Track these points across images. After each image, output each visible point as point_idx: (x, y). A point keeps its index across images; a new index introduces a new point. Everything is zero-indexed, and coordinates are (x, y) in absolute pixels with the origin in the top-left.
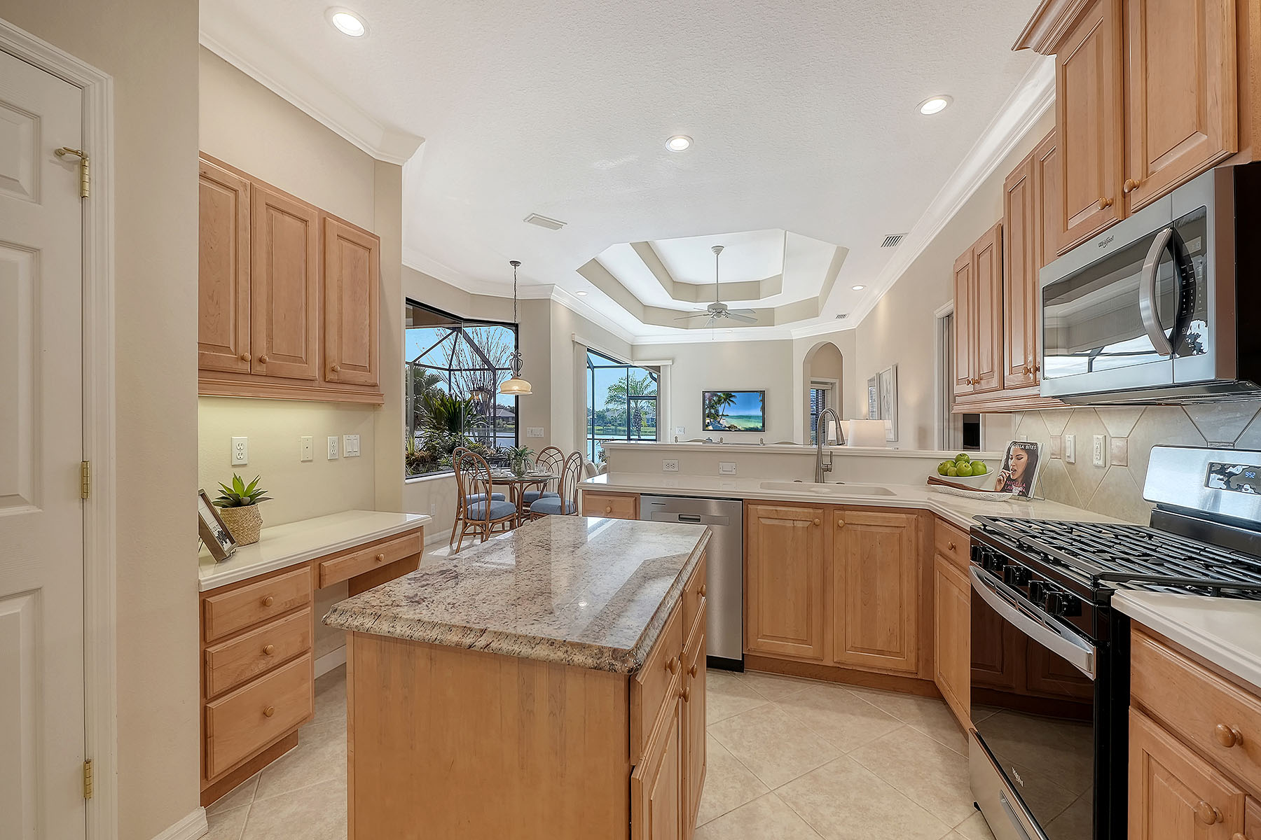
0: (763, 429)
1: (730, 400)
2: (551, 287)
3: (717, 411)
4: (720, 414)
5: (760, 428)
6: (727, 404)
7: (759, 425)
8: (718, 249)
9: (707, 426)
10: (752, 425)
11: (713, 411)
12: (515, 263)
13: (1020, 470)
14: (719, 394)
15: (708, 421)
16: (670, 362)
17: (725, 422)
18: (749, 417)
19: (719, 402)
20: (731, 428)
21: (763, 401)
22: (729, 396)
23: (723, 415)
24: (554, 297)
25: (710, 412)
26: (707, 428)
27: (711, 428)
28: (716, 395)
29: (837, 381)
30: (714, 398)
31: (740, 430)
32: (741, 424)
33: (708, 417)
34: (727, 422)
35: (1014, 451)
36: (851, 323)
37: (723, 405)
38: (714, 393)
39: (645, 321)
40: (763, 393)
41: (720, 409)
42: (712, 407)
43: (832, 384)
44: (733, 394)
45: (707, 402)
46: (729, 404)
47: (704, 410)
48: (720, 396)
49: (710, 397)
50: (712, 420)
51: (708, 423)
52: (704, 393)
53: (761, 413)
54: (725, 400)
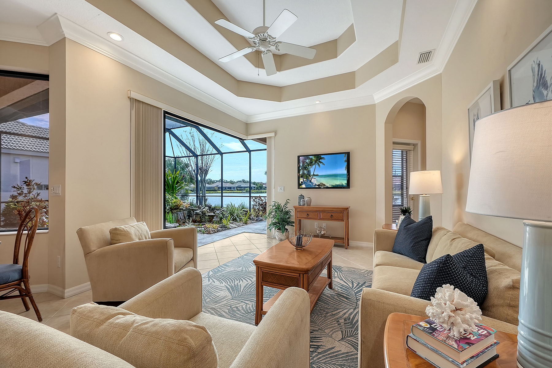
3: (309, 172)
4: (312, 174)
6: (317, 166)
7: (344, 182)
9: (301, 185)
11: (306, 172)
14: (311, 157)
15: (301, 180)
16: (272, 135)
17: (315, 181)
19: (311, 164)
20: (319, 187)
21: (348, 161)
22: (318, 157)
23: (314, 175)
25: (304, 173)
26: (300, 187)
28: (308, 158)
29: (419, 143)
30: (307, 161)
31: (328, 188)
33: (302, 177)
34: (317, 180)
37: (314, 166)
38: (307, 156)
39: (239, 93)
40: (348, 154)
41: (312, 169)
42: (305, 168)
44: (322, 156)
45: (301, 164)
46: (319, 165)
47: (299, 172)
48: (312, 159)
49: (303, 160)
50: (305, 180)
51: (302, 182)
52: (299, 157)
53: (346, 172)
54: (316, 162)
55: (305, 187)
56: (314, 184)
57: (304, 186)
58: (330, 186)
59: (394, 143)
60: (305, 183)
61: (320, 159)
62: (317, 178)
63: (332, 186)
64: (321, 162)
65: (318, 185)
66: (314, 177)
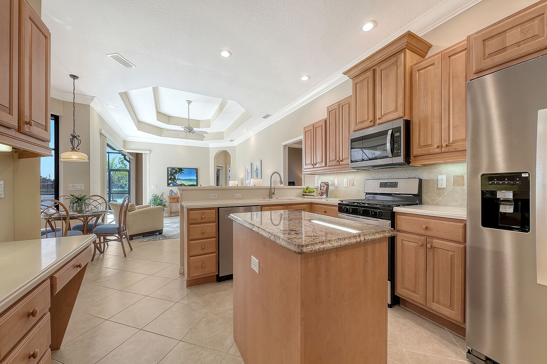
1: (181, 172)
2: (92, 98)
3: (175, 177)
4: (177, 178)
5: (195, 184)
6: (180, 174)
7: (195, 183)
8: (189, 102)
9: (169, 184)
10: (192, 183)
11: (172, 177)
12: (74, 77)
13: (325, 190)
14: (176, 169)
15: (170, 182)
16: (149, 152)
17: (178, 182)
18: (190, 180)
19: (176, 172)
21: (197, 173)
22: (181, 170)
23: (178, 179)
24: (92, 105)
27: (171, 185)
28: (174, 169)
29: (224, 166)
30: (173, 171)
31: (186, 186)
32: (186, 183)
33: (170, 180)
34: (180, 182)
35: (323, 185)
36: (235, 143)
37: (178, 174)
38: (173, 169)
39: (139, 129)
40: (197, 169)
41: (177, 176)
42: (172, 175)
43: (222, 167)
44: (183, 169)
45: (170, 173)
46: (181, 174)
47: (168, 176)
48: (176, 170)
49: (171, 170)
50: (172, 181)
51: (170, 183)
52: (168, 168)
53: (196, 178)
54: (179, 172)
56: (178, 184)
59: (217, 166)
61: (181, 171)
66: (178, 180)
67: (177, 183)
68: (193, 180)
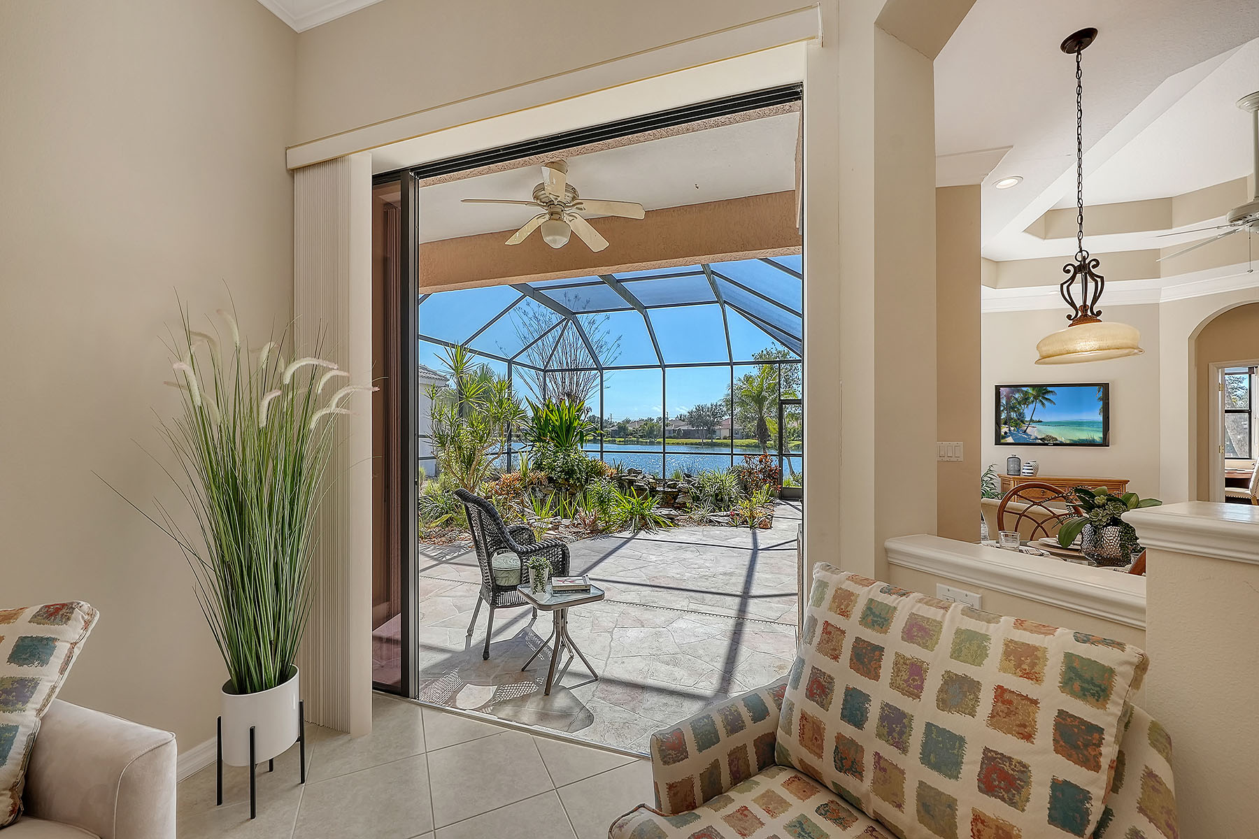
0: (1105, 443)
1: (1044, 398)
3: (1021, 416)
6: (1039, 405)
7: (1098, 436)
9: (1004, 438)
11: (1013, 415)
14: (1025, 389)
15: (1004, 429)
17: (1035, 432)
18: (1079, 424)
19: (1025, 400)
20: (1044, 442)
21: (1105, 398)
22: (1042, 391)
23: (1031, 420)
25: (1009, 417)
26: (1002, 441)
28: (1018, 391)
30: (1016, 396)
31: (1062, 444)
32: (1062, 435)
33: (1005, 424)
34: (1039, 431)
37: (1031, 406)
38: (1016, 387)
40: (1105, 387)
41: (1027, 412)
42: (1013, 408)
44: (1049, 389)
45: (1004, 401)
46: (1043, 404)
47: (998, 414)
48: (1027, 392)
49: (1008, 394)
50: (1012, 429)
51: (1006, 433)
52: (998, 388)
53: (1100, 418)
54: (1036, 398)
55: (1012, 441)
56: (1032, 437)
57: (1010, 440)
58: (1068, 442)
60: (1012, 435)
61: (1045, 393)
62: (1039, 427)
63: (1072, 442)
64: (1047, 399)
65: (1041, 439)
66: (1033, 425)
67: (1028, 435)
68: (1091, 424)
